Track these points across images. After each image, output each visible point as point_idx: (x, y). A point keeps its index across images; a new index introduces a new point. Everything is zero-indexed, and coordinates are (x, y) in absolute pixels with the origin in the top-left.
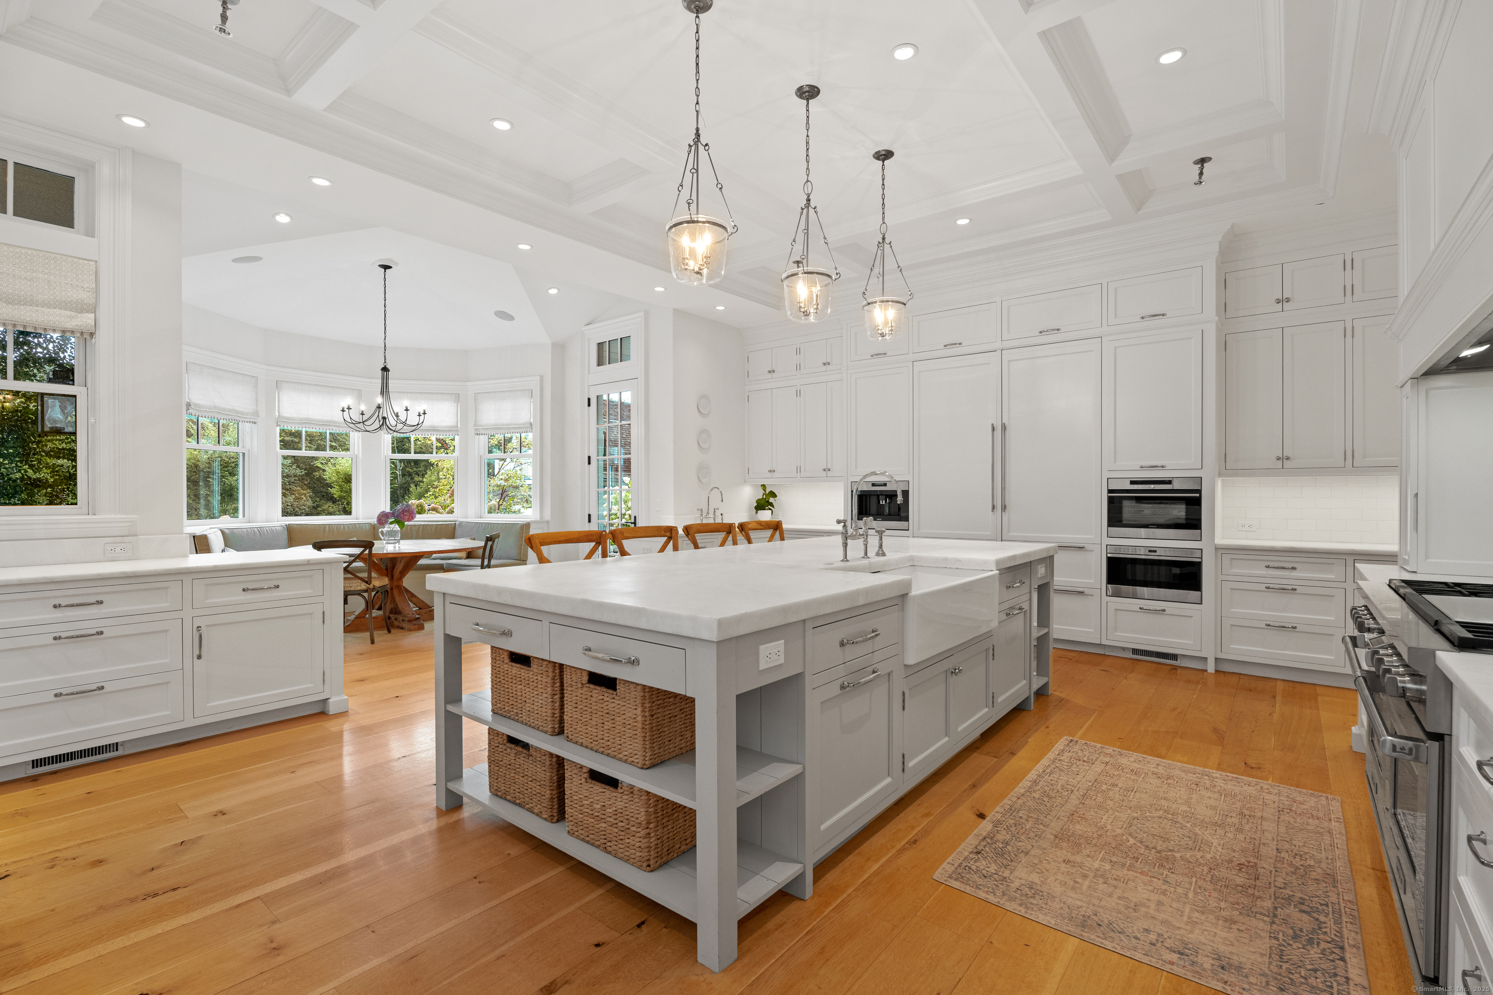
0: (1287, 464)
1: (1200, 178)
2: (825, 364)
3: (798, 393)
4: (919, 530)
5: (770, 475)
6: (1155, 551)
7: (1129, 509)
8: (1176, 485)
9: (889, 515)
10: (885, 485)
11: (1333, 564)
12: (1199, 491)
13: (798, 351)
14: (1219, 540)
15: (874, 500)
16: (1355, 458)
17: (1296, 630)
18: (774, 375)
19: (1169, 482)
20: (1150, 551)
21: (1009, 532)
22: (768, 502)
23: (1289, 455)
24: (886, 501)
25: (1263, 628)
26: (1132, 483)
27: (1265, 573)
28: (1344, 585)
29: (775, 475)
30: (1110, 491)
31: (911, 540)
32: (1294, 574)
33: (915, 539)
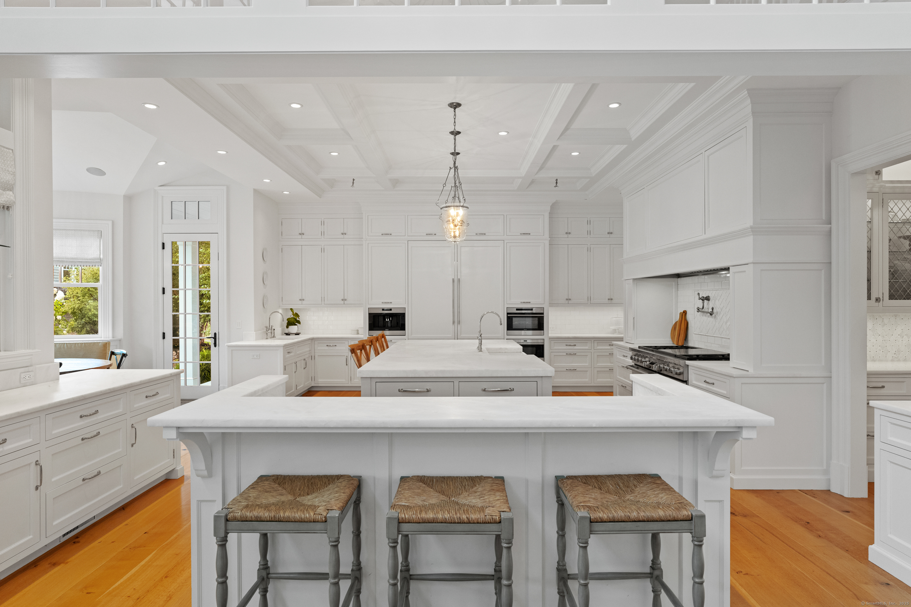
0: (570, 302)
1: (556, 184)
2: (343, 234)
3: (323, 250)
4: (412, 335)
5: (300, 302)
6: (526, 341)
7: (516, 322)
8: (534, 311)
9: (391, 327)
10: (391, 310)
11: (587, 343)
12: (543, 314)
13: (323, 223)
14: (551, 335)
15: (381, 319)
16: (591, 300)
17: (576, 370)
18: (303, 236)
19: (532, 310)
20: (524, 341)
21: (461, 334)
22: (296, 319)
23: (570, 298)
24: (390, 319)
25: (565, 371)
26: (517, 310)
27: (566, 348)
28: (590, 351)
29: (304, 302)
30: (508, 314)
31: (407, 342)
32: (575, 347)
33: (409, 340)
